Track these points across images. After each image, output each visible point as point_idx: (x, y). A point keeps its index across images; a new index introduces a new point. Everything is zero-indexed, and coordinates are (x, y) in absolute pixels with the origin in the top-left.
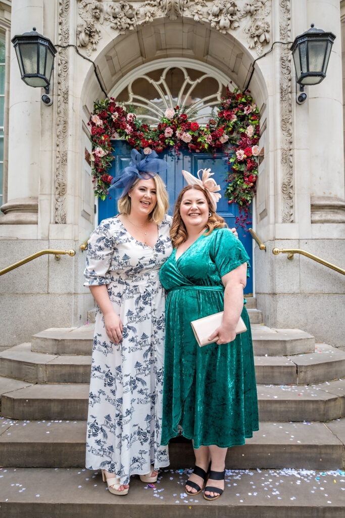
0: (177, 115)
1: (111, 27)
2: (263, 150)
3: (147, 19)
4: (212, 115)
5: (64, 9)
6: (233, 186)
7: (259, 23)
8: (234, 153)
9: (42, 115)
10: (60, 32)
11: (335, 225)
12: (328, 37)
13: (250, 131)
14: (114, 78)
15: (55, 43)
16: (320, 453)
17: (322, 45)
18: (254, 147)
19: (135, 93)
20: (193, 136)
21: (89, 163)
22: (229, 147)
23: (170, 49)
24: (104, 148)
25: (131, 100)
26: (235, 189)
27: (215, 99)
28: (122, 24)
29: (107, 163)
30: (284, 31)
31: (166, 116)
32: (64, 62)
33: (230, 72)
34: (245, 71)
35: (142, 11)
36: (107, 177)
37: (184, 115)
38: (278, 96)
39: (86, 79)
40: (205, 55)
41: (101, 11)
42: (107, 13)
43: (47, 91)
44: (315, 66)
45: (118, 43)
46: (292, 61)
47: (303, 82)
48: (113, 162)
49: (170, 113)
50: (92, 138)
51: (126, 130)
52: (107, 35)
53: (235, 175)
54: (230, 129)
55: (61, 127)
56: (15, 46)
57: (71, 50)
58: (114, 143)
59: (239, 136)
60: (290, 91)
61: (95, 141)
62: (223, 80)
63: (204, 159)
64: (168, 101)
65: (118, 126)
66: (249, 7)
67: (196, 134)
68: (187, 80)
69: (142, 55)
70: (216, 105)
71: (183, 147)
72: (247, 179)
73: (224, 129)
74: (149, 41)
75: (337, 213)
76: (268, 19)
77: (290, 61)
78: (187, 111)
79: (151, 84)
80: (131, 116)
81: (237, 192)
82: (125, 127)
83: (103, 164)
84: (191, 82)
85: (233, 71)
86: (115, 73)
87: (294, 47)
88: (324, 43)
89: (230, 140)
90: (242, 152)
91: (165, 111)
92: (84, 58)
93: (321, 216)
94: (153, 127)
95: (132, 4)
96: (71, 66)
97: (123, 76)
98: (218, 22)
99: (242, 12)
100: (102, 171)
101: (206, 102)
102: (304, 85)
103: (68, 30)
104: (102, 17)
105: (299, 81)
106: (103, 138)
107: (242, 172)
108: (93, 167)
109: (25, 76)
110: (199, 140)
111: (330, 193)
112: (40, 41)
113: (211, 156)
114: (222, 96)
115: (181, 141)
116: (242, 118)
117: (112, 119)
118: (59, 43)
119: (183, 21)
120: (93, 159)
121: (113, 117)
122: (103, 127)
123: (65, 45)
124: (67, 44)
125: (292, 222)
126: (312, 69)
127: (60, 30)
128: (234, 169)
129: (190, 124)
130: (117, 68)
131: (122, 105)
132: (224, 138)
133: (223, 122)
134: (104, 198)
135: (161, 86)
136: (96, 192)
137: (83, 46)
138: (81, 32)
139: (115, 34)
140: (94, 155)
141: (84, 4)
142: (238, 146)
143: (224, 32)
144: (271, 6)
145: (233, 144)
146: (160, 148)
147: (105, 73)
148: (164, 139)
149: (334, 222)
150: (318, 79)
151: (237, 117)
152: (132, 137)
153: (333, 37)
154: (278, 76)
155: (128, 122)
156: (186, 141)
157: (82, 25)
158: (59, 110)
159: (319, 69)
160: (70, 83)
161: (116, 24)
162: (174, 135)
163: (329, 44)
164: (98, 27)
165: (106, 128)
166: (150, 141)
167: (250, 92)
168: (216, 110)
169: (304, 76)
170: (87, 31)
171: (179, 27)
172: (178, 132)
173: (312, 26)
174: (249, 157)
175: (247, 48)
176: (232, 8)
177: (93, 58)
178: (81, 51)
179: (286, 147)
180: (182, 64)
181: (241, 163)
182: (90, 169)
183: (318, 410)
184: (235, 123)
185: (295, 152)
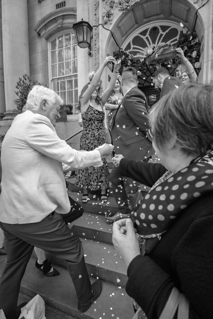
1: (119, 10)
2: (201, 64)
5: (97, 7)
9: (89, 61)
13: (194, 54)
14: (123, 39)
15: (93, 25)
18: (196, 63)
19: (134, 44)
23: (151, 16)
25: (132, 48)
27: (176, 40)
28: (124, 6)
31: (148, 52)
32: (97, 34)
39: (107, 40)
40: (170, 16)
41: (114, 3)
42: (117, 3)
43: (90, 49)
45: (123, 18)
51: (128, 64)
52: (117, 14)
56: (74, 29)
57: (100, 27)
62: (180, 28)
65: (124, 62)
68: (161, 32)
69: (136, 23)
74: (139, 14)
79: (142, 38)
80: (130, 56)
84: (163, 33)
85: (186, 21)
86: (123, 36)
91: (148, 50)
92: (106, 29)
96: (100, 35)
97: (127, 36)
103: (99, 17)
104: (114, 5)
109: (79, 43)
112: (84, 24)
116: (190, 48)
118: (95, 25)
121: (122, 58)
123: (97, 25)
124: (98, 25)
127: (95, 18)
130: (124, 33)
131: (127, 52)
135: (147, 38)
137: (106, 23)
138: (104, 17)
141: (106, 2)
147: (118, 35)
151: (187, 47)
155: (129, 59)
157: (105, 13)
158: (96, 58)
161: (121, 7)
164: (112, 11)
167: (195, 31)
170: (107, 15)
175: (193, 4)
177: (110, 29)
178: (105, 26)
180: (158, 24)
184: (186, 50)
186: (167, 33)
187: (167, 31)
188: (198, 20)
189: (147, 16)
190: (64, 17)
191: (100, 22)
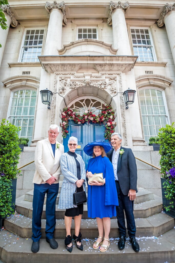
0: (89, 112)
1: (69, 88)
2: (116, 123)
3: (80, 86)
4: (99, 112)
5: (56, 83)
6: (107, 134)
7: (113, 87)
8: (107, 123)
9: (47, 112)
10: (54, 89)
11: (141, 146)
12: (133, 91)
13: (111, 117)
14: (69, 102)
15: (52, 92)
16: (145, 231)
17: (132, 94)
18: (113, 122)
19: (75, 106)
20: (94, 119)
21: (61, 126)
22: (105, 121)
23: (86, 94)
24: (66, 122)
25: (74, 108)
26: (107, 135)
27: (100, 108)
28: (73, 87)
29: (66, 126)
30: (121, 89)
31: (85, 112)
32: (55, 97)
33: (104, 100)
34: (109, 100)
35: (79, 84)
36: (66, 131)
37: (91, 112)
38: (120, 107)
39: (61, 102)
40: (97, 95)
41: (66, 83)
42: (68, 84)
43: (49, 105)
44: (131, 99)
45: (71, 92)
46: (124, 97)
47: (127, 103)
48: (68, 126)
49: (86, 112)
50: (62, 119)
51: (73, 117)
52: (68, 90)
53: (107, 130)
54: (105, 116)
55: (53, 116)
56: (41, 93)
57: (57, 94)
58: (69, 120)
59: (108, 119)
60: (123, 106)
61: (63, 120)
62: (102, 102)
63: (97, 125)
64: (85, 108)
65: (70, 115)
66: (110, 83)
67: (95, 118)
68: (92, 102)
69: (78, 95)
70: (101, 109)
71: (91, 122)
72: (111, 132)
73: (103, 116)
74: (80, 92)
75: (141, 142)
76: (115, 86)
77: (123, 97)
78: (92, 111)
79: (81, 103)
80: (74, 113)
81: (108, 136)
82: (72, 116)
83: (65, 127)
84: (93, 103)
85: (105, 100)
86: (70, 100)
87: (124, 93)
88: (133, 93)
89: (105, 120)
90: (109, 123)
91: (85, 111)
92: (61, 96)
93: (136, 143)
94: (81, 115)
95: (76, 82)
96: (57, 98)
97: (72, 101)
98: (101, 87)
99: (108, 84)
100: (65, 129)
101: (97, 109)
102: (127, 104)
103: (56, 89)
105: (126, 103)
106: (65, 119)
107: (109, 129)
108: (62, 128)
109: (43, 101)
110: (96, 120)
111: (138, 136)
112: (49, 92)
113: (99, 124)
114: (102, 107)
115: (90, 120)
116: (109, 113)
117: (68, 113)
119: (90, 86)
120: (62, 125)
121: (69, 113)
122: (65, 116)
123: (55, 93)
125: (127, 145)
126: (130, 100)
128: (107, 129)
129: (93, 115)
130: (71, 99)
131: (71, 109)
132: (103, 119)
133: (103, 114)
134: (65, 138)
135: (84, 104)
136: (63, 136)
137: (61, 93)
138: (60, 89)
139: (71, 90)
140: (63, 124)
141: (62, 82)
142: (108, 121)
143: (103, 90)
144: (116, 83)
145: (106, 121)
146: (83, 122)
147: (67, 100)
148: (84, 119)
149: (140, 145)
150: (132, 102)
151: (107, 113)
152: (75, 119)
153: (135, 91)
154: (120, 101)
155: (73, 114)
156: (92, 120)
157: (61, 87)
158: (53, 111)
159: (132, 100)
160: (57, 103)
161: (71, 87)
162: (88, 118)
163: (134, 93)
164: (65, 88)
165: (67, 116)
166: (80, 120)
167: (111, 106)
168: (101, 111)
169: (127, 102)
170: (62, 89)
171: (90, 88)
172: (89, 118)
173: (129, 88)
174: (112, 125)
175: (110, 94)
176: (105, 83)
177: (64, 97)
178: (60, 94)
179: (123, 122)
180: (90, 98)
181: (109, 126)
182: (61, 128)
183: (142, 213)
184: (107, 115)
185: (126, 124)
186: (95, 103)
187: (95, 102)
188: (112, 101)
189: (85, 93)
190: (27, 80)
191: (58, 91)
